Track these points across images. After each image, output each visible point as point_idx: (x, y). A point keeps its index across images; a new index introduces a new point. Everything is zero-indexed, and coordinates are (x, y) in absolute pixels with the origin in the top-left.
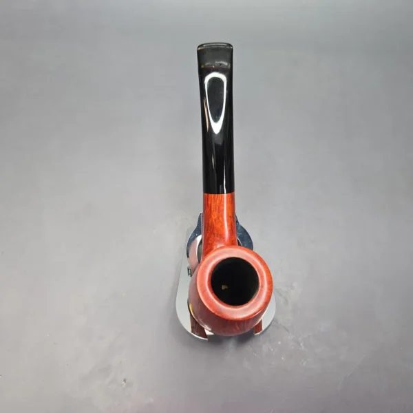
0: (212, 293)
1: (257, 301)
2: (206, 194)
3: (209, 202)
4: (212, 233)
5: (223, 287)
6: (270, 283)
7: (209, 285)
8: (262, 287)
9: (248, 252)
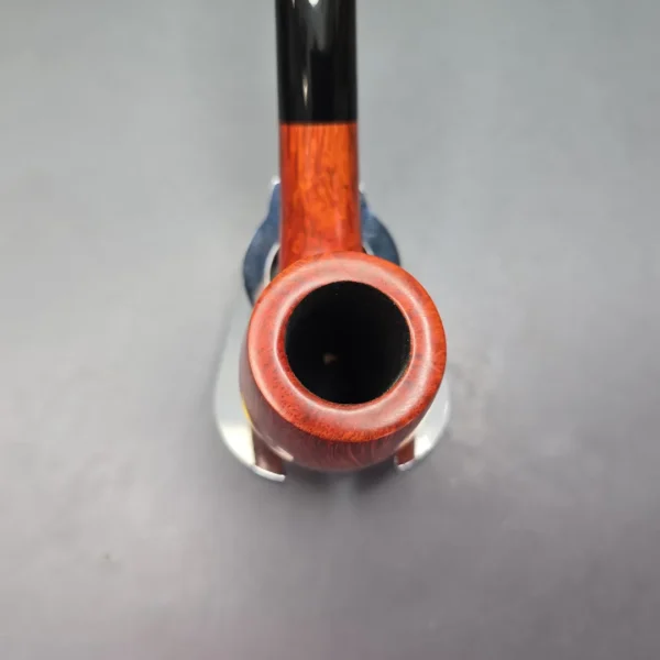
0: (287, 370)
1: (404, 391)
2: (285, 127)
3: (293, 149)
4: (302, 228)
5: (328, 359)
6: (440, 347)
7: (280, 351)
8: (419, 356)
9: (386, 269)
